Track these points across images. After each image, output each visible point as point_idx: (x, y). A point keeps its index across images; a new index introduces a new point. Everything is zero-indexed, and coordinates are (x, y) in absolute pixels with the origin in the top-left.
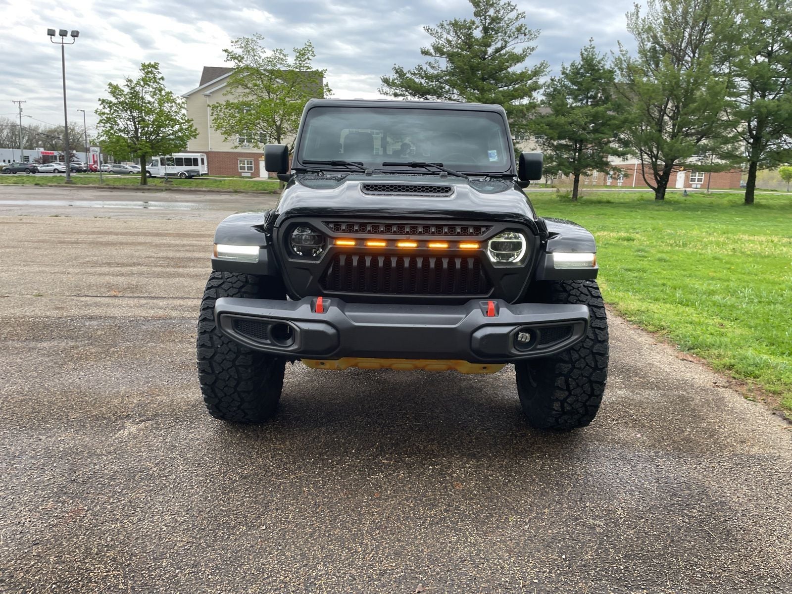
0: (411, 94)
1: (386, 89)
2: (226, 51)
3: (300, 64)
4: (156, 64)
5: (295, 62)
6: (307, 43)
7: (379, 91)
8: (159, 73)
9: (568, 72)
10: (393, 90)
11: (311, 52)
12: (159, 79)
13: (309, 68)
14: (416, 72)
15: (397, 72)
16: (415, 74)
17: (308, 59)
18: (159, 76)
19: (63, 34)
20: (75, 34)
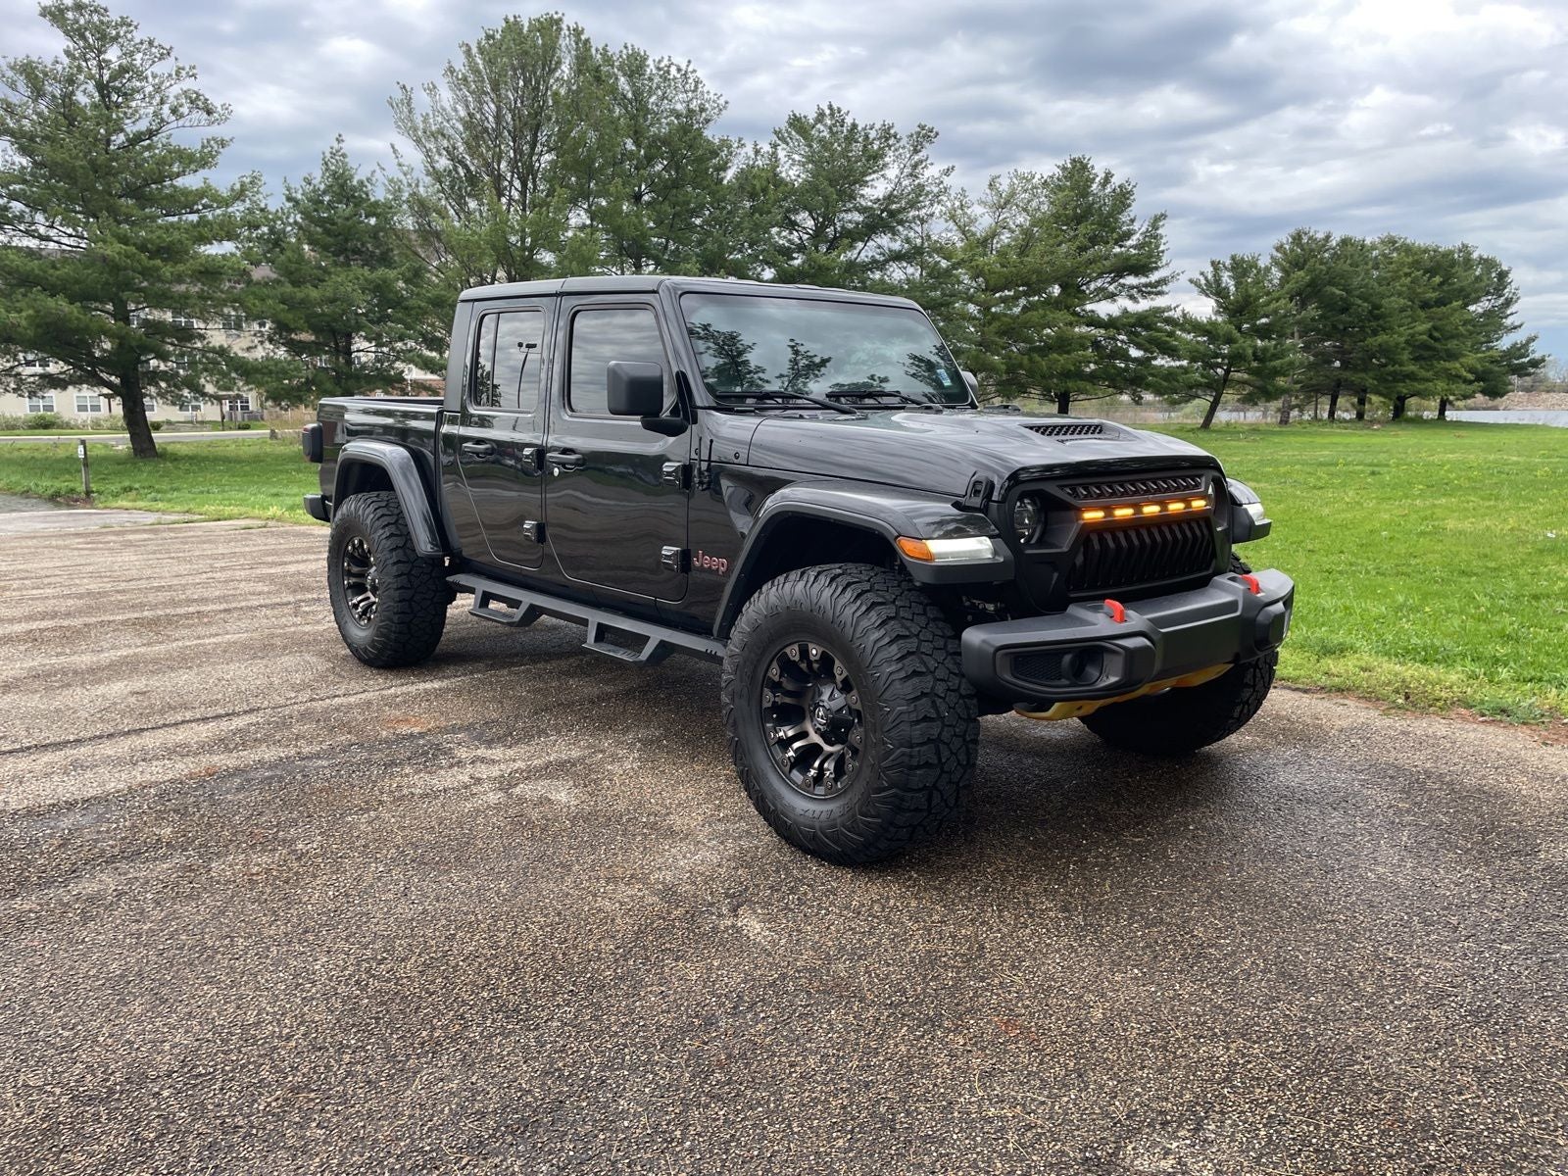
9: (299, 196)
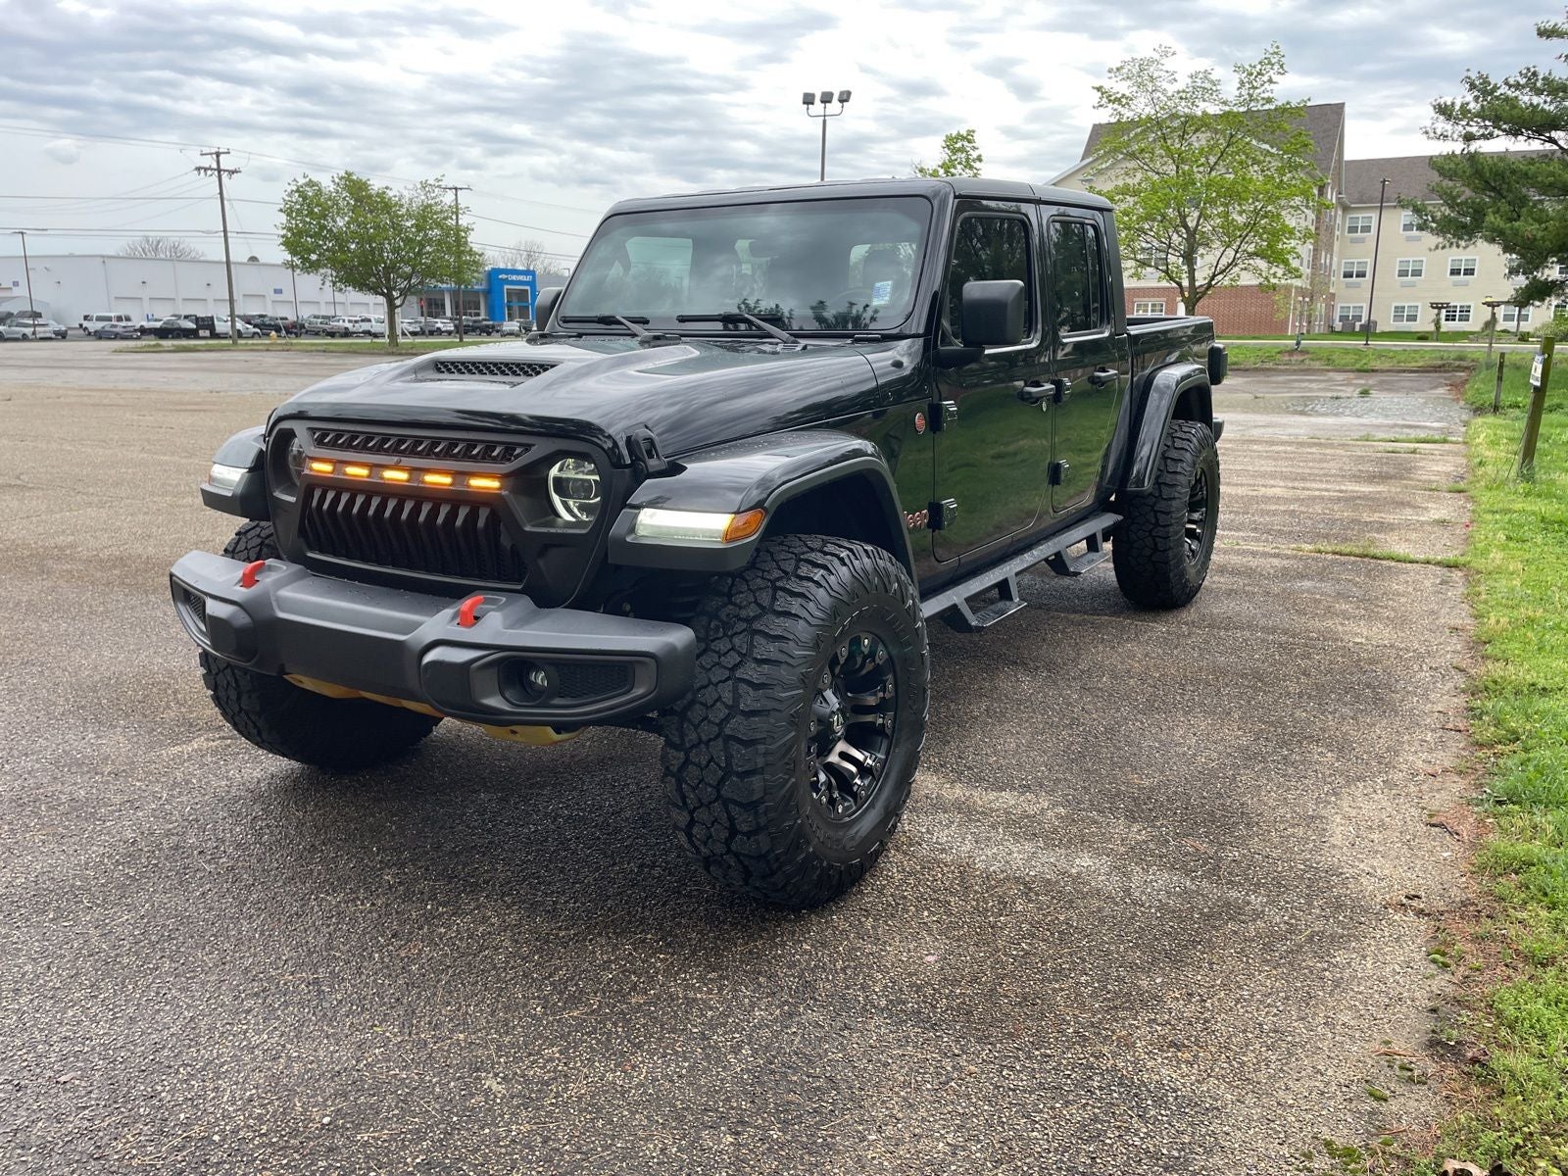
0: (1508, 133)
1: (1443, 125)
2: (1099, 89)
3: (1250, 95)
4: (971, 132)
5: (1237, 93)
6: (1269, 49)
7: (1427, 133)
8: (974, 148)
10: (1460, 128)
11: (1276, 67)
12: (974, 161)
13: (1269, 100)
14: (1523, 81)
15: (1473, 86)
16: (1517, 86)
17: (1270, 81)
18: (974, 154)
19: (827, 98)
20: (845, 97)
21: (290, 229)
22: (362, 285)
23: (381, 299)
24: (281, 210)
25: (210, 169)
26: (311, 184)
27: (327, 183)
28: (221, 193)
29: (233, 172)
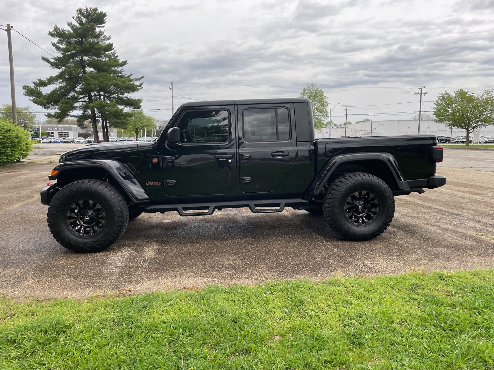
21: (437, 109)
22: (459, 126)
23: (465, 130)
24: (435, 104)
25: (419, 93)
26: (447, 94)
27: (452, 94)
28: (421, 100)
29: (426, 93)
